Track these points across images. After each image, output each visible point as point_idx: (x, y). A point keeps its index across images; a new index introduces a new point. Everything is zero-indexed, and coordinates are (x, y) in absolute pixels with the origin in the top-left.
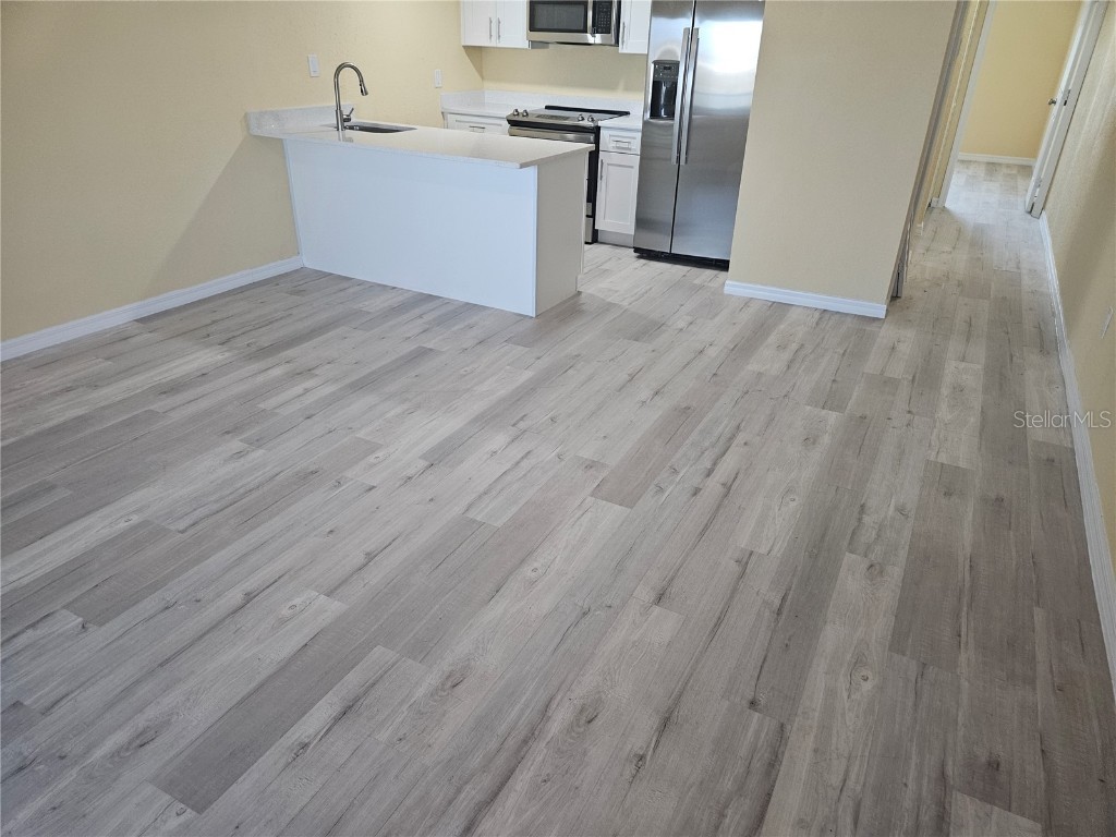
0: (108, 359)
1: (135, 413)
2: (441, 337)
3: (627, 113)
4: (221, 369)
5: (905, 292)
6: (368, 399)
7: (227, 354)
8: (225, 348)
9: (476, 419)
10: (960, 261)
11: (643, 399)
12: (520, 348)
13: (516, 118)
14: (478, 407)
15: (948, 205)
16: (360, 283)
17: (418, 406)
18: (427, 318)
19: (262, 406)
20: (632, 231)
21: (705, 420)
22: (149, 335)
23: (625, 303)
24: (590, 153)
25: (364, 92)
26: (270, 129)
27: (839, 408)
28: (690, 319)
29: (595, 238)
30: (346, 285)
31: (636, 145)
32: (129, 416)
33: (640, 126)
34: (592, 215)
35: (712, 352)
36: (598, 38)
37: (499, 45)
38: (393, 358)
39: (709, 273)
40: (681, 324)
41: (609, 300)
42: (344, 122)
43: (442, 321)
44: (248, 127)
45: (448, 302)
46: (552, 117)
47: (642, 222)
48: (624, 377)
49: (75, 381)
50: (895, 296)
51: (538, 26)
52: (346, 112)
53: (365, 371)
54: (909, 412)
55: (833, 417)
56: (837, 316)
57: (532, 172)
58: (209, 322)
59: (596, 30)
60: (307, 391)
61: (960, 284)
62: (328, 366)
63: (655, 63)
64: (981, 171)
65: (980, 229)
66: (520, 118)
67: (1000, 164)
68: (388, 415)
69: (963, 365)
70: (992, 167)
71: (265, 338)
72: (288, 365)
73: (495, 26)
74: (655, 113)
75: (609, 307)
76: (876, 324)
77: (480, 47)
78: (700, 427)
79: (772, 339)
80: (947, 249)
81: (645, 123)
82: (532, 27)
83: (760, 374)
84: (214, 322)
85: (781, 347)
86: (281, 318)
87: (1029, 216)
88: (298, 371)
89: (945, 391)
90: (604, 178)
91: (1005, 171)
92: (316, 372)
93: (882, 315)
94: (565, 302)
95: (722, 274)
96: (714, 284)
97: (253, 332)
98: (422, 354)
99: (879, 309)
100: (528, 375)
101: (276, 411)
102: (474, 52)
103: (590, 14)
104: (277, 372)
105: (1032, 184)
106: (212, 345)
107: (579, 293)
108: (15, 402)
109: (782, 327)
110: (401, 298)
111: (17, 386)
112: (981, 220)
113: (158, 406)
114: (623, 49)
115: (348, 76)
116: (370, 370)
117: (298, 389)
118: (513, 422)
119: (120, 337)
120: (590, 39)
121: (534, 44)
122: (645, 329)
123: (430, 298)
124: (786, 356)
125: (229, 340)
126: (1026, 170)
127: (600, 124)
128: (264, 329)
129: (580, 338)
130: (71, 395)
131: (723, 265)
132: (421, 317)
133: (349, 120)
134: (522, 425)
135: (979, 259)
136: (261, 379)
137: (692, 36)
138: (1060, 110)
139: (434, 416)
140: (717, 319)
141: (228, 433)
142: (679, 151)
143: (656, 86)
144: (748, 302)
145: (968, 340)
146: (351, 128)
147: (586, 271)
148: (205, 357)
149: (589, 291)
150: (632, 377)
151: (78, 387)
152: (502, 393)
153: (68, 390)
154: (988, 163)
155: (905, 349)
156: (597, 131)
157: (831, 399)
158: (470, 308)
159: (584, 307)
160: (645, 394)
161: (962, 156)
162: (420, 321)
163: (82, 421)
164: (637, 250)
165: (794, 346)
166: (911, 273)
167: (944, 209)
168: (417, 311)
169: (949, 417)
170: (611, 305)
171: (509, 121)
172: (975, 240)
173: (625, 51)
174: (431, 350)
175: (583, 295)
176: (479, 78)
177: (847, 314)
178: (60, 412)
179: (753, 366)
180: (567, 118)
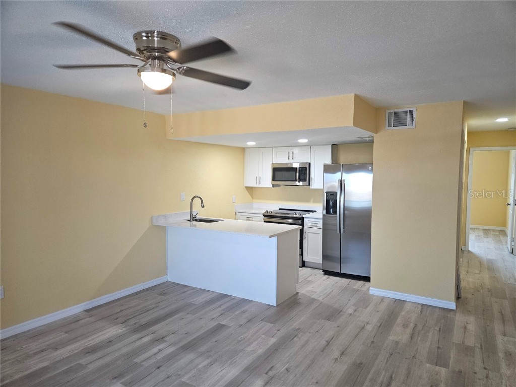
0: (66, 333)
1: (72, 365)
2: (229, 318)
3: (315, 211)
4: (120, 338)
5: (463, 295)
6: (190, 356)
7: (124, 329)
8: (124, 325)
9: (246, 369)
10: (486, 278)
11: (336, 357)
12: (270, 324)
13: (267, 214)
14: (246, 361)
15: (470, 249)
16: (193, 288)
17: (216, 360)
18: (223, 307)
19: (135, 360)
20: (321, 262)
21: (372, 372)
22: (89, 318)
23: (321, 299)
24: (300, 230)
25: (203, 206)
26: (161, 222)
27: (445, 365)
28: (354, 308)
29: (303, 264)
30: (186, 289)
31: (320, 224)
32: (68, 367)
33: (321, 216)
34: (302, 255)
35: (369, 328)
36: (301, 183)
37: (260, 186)
38: (205, 330)
39: (360, 283)
40: (350, 311)
41: (312, 297)
42: (194, 219)
43: (231, 309)
44: (152, 222)
45: (233, 298)
46: (282, 213)
47: (325, 257)
48: (324, 342)
49: (48, 345)
50: (458, 298)
51: (276, 179)
52: (194, 214)
53: (190, 338)
54: (485, 368)
55: (443, 371)
56: (430, 308)
57: (275, 239)
58: (119, 311)
59: (300, 180)
60: (160, 351)
61: (489, 290)
62: (173, 335)
63: (327, 193)
64: (481, 233)
65: (490, 262)
66: (269, 214)
67: (489, 230)
68: (200, 366)
69: (506, 338)
70: (486, 231)
71: (144, 320)
72: (152, 335)
73: (258, 180)
74: (328, 212)
75: (313, 301)
76: (452, 313)
77: (252, 187)
78: (370, 376)
79: (399, 320)
80: (477, 272)
81: (324, 215)
82: (274, 179)
83: (397, 343)
84: (121, 311)
85: (405, 326)
86: (153, 308)
87: (512, 255)
88: (157, 339)
89: (501, 355)
90: (306, 238)
91: (492, 233)
92: (165, 339)
93: (454, 308)
94: (291, 298)
95: (367, 284)
96: (364, 289)
97: (138, 316)
98: (220, 327)
99: (452, 305)
100: (273, 340)
101: (142, 364)
102: (250, 189)
103: (298, 174)
104: (146, 339)
105: (509, 240)
106: (118, 324)
107: (298, 293)
108: (15, 358)
109: (403, 313)
110: (211, 297)
111: (18, 349)
112: (489, 257)
113: (83, 361)
114: (311, 187)
115: (197, 201)
116: (192, 338)
117: (155, 350)
118: (266, 372)
119: (75, 320)
120: (297, 183)
121: (274, 186)
122: (332, 314)
123: (225, 296)
124: (409, 331)
125: (125, 321)
126: (503, 233)
127: (303, 216)
128: (144, 314)
129: (299, 319)
130: (43, 354)
131: (368, 279)
132: (220, 306)
133: (196, 217)
134: (271, 373)
135: (494, 277)
136: (138, 343)
137: (341, 183)
138: (514, 208)
139: (224, 367)
140: (368, 309)
141: (116, 378)
142: (340, 227)
143: (328, 201)
144: (383, 299)
145: (504, 322)
146: (196, 220)
147: (300, 281)
148: (113, 331)
149: (302, 292)
150: (328, 343)
151: (48, 349)
152: (260, 351)
153: (43, 351)
154: (484, 230)
155: (471, 327)
156: (302, 219)
157: (439, 359)
158: (245, 301)
159: (301, 301)
160: (336, 354)
161: (472, 226)
162: (220, 309)
163: (45, 370)
164: (324, 271)
165: (412, 325)
166: (463, 284)
167: (469, 251)
168: (219, 303)
169: (509, 373)
170: (314, 300)
171: (264, 215)
172: (489, 267)
173: (313, 188)
174: (224, 325)
175: (299, 294)
176: (251, 198)
177: (435, 307)
178: (35, 365)
179: (392, 338)
180: (288, 214)
